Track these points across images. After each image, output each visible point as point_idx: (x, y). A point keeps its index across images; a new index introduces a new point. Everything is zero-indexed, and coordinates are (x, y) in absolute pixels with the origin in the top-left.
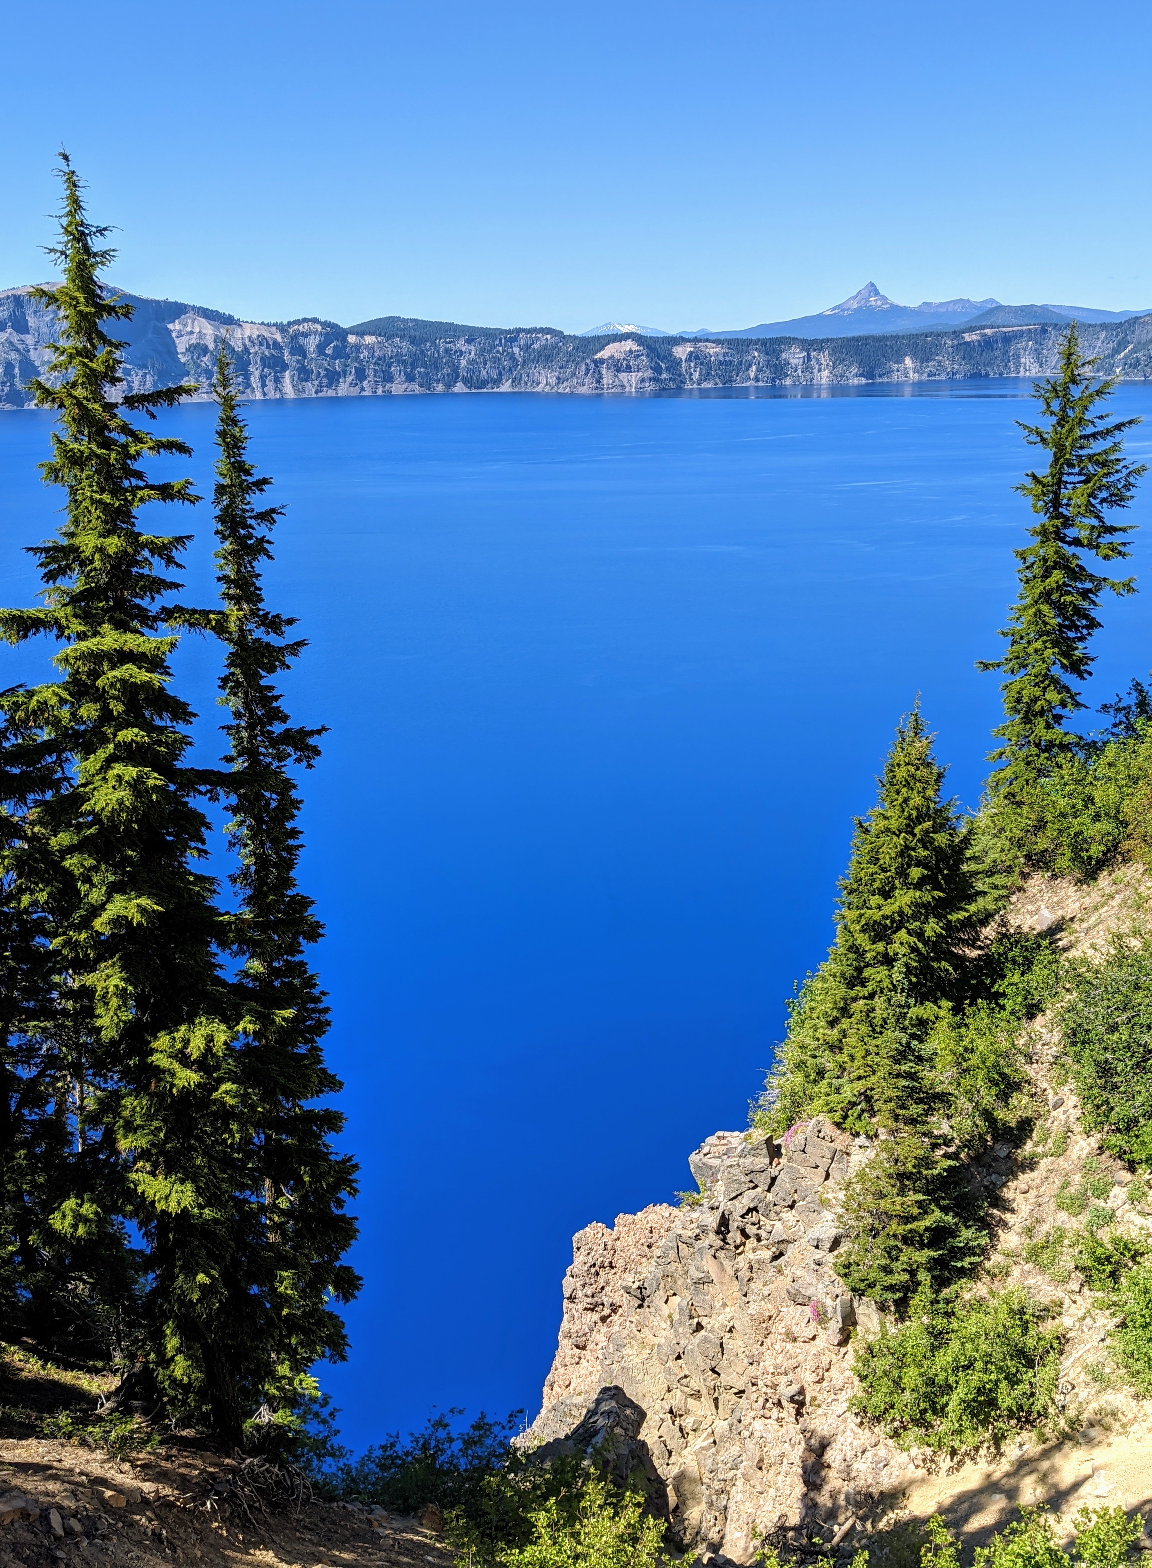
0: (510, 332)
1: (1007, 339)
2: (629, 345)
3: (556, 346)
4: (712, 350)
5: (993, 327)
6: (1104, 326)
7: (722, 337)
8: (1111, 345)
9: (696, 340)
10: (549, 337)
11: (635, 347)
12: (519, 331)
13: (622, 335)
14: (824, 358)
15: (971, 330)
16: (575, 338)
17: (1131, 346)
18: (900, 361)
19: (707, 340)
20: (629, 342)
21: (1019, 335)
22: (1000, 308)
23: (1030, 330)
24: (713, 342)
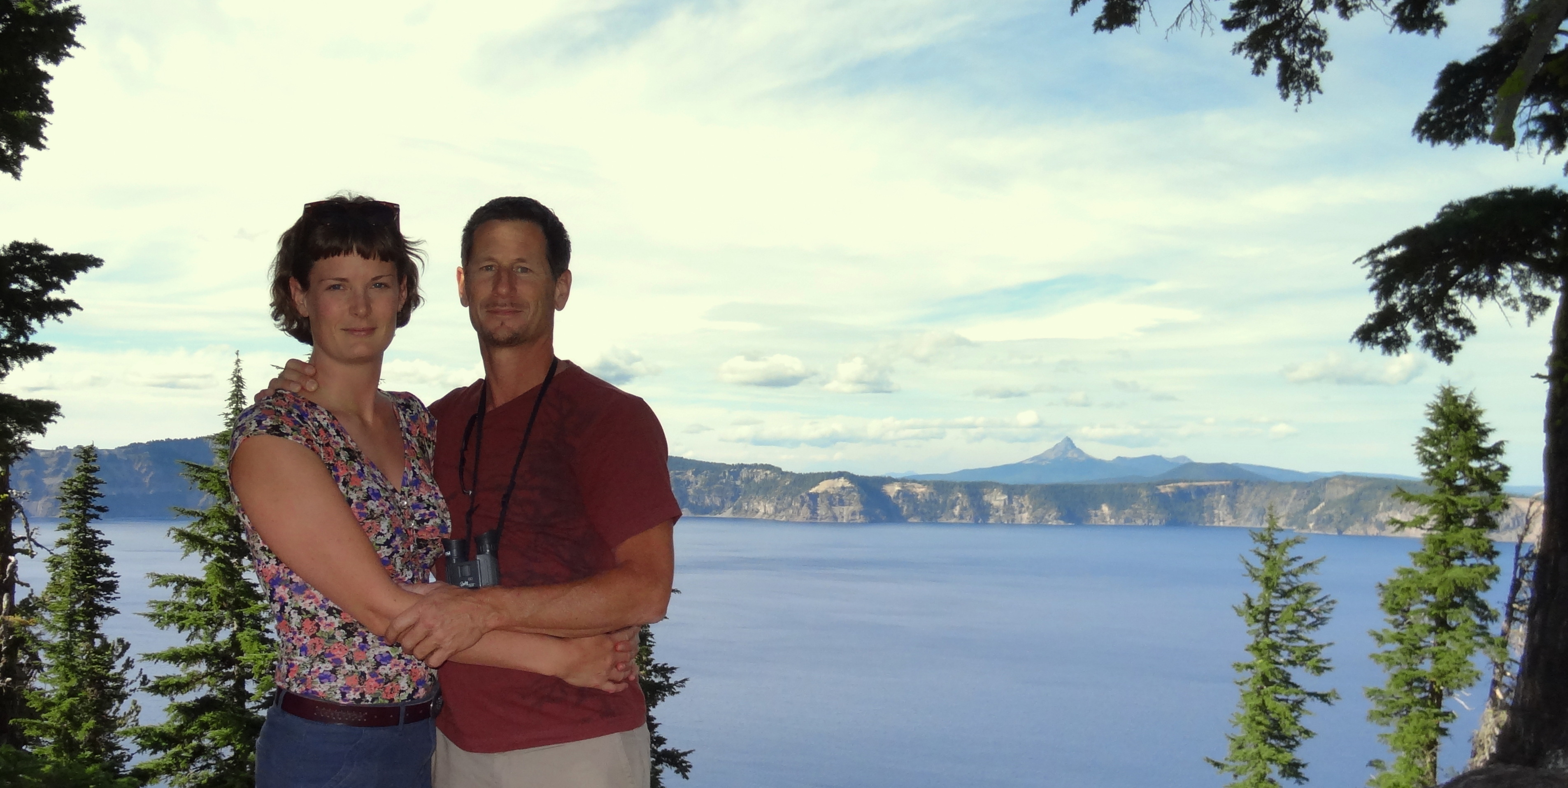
0: (733, 466)
1: (1201, 492)
2: (842, 482)
3: (774, 480)
4: (920, 490)
5: (1185, 481)
6: (1294, 485)
7: (928, 480)
8: (1302, 502)
9: (903, 481)
10: (768, 472)
11: (847, 484)
12: (742, 466)
13: (835, 473)
14: (1026, 501)
15: (1165, 483)
16: (792, 474)
17: (1322, 504)
18: (1098, 507)
19: (914, 481)
20: (842, 480)
21: (1210, 490)
22: (1191, 465)
23: (1222, 486)
24: (920, 483)
